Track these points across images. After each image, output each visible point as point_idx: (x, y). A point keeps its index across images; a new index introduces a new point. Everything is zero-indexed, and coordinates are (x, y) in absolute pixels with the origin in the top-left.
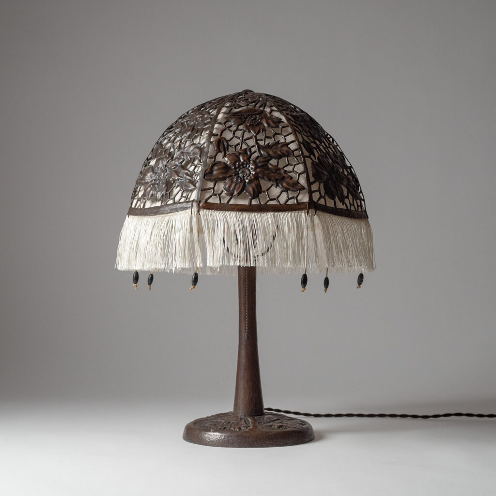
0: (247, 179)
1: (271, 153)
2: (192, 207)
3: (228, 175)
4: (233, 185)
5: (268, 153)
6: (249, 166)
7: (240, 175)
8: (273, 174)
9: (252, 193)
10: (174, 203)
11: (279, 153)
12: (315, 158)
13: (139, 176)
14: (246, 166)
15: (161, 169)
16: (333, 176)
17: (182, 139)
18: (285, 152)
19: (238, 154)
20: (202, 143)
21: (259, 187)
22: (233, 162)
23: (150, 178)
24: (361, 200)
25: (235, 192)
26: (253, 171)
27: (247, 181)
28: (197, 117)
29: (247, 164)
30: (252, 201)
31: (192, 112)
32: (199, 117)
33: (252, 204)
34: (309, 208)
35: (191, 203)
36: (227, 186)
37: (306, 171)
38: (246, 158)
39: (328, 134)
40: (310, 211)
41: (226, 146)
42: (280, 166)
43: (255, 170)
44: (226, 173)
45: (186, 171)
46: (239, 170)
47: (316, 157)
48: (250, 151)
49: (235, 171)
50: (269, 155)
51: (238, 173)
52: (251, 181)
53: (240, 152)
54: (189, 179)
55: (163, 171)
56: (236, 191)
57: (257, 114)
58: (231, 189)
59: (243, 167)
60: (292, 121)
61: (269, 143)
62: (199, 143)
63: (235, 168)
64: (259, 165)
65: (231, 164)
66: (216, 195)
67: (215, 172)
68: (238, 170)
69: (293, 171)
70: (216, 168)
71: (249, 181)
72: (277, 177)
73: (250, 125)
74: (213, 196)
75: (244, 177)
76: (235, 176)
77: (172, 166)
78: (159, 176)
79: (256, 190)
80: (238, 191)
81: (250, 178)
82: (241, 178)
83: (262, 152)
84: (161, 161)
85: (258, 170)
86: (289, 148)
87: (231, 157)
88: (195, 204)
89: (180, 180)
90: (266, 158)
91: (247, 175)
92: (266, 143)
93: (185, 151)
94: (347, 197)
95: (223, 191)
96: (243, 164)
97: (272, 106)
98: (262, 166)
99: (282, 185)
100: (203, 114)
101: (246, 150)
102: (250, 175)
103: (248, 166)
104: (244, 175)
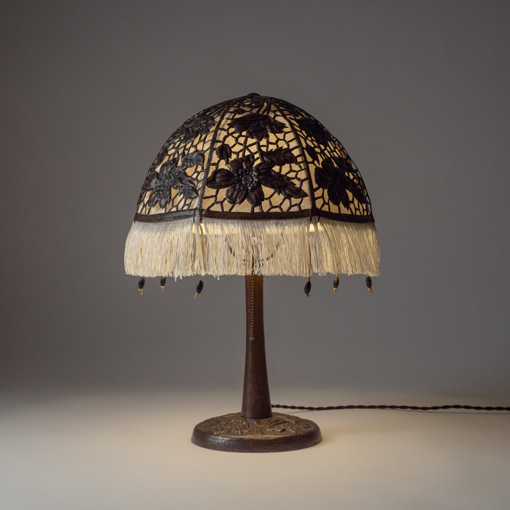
0: (250, 186)
1: (274, 159)
2: (194, 215)
3: (231, 182)
4: (235, 193)
5: (271, 160)
6: (252, 173)
7: (243, 182)
8: (276, 181)
9: (254, 201)
10: (177, 211)
11: (282, 159)
12: (319, 164)
13: (145, 182)
14: (249, 173)
15: (166, 176)
16: (338, 181)
17: (186, 145)
18: (288, 158)
19: (241, 161)
20: (205, 149)
21: (261, 194)
22: (236, 169)
23: (155, 185)
24: (366, 203)
25: (238, 200)
26: (256, 178)
27: (250, 188)
28: (202, 122)
29: (250, 171)
30: (255, 208)
31: (197, 117)
32: (204, 123)
33: (255, 212)
34: (312, 216)
35: (193, 211)
36: (229, 194)
37: (309, 178)
38: (248, 165)
39: (334, 137)
40: (313, 218)
41: (229, 153)
42: (283, 173)
43: (257, 177)
44: (229, 180)
45: (190, 179)
46: (242, 177)
47: (321, 162)
48: (253, 157)
49: (238, 179)
51: (241, 181)
52: (253, 189)
53: (242, 158)
54: (192, 187)
55: (167, 178)
57: (261, 120)
58: (234, 197)
59: (246, 174)
60: (296, 126)
61: (272, 149)
62: (202, 150)
63: (238, 175)
64: (262, 172)
65: (234, 172)
66: (218, 203)
67: (217, 180)
68: (241, 177)
69: (296, 177)
70: (218, 175)
71: (252, 188)
72: (280, 184)
73: (253, 131)
74: (215, 204)
75: (246, 184)
76: (238, 183)
77: (175, 173)
78: (164, 183)
79: (259, 197)
80: (241, 199)
81: (253, 185)
82: (244, 186)
83: (265, 159)
84: (165, 168)
85: (261, 177)
86: (292, 154)
87: (234, 164)
88: (197, 213)
89: (183, 188)
90: (269, 164)
91: (250, 182)
92: (269, 150)
93: (189, 157)
94: (353, 202)
95: (225, 199)
96: (246, 171)
97: (276, 111)
98: (265, 173)
99: (285, 192)
100: (207, 120)
101: (248, 156)
102: (252, 182)
103: (250, 173)
104: (247, 182)
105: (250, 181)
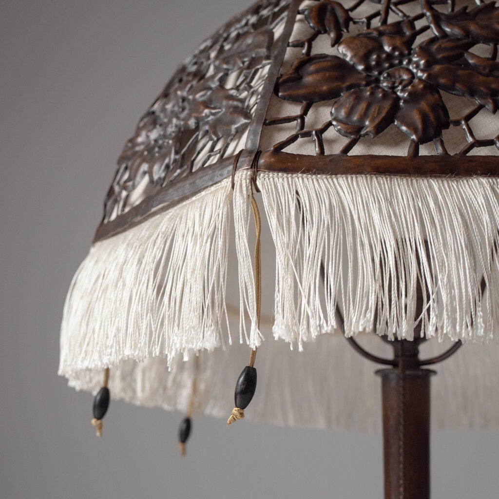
0: (403, 91)
1: (473, 28)
2: (235, 169)
3: (347, 84)
4: (362, 106)
6: (410, 62)
7: (383, 84)
8: (481, 78)
9: (419, 125)
14: (401, 62)
19: (375, 34)
21: (440, 110)
22: (361, 53)
25: (368, 125)
26: (423, 71)
27: (404, 95)
29: (402, 55)
30: (421, 146)
33: (421, 154)
35: (232, 161)
36: (343, 111)
38: (398, 43)
41: (341, 20)
43: (427, 68)
44: (342, 78)
45: (230, 93)
46: (380, 73)
48: (412, 26)
49: (368, 76)
50: (467, 33)
51: (377, 80)
52: (414, 97)
53: (381, 29)
55: (176, 114)
56: (372, 121)
58: (356, 117)
59: (392, 66)
61: (466, 8)
63: (368, 68)
64: (440, 56)
65: (355, 60)
66: (308, 134)
67: (308, 79)
68: (376, 73)
70: (312, 68)
71: (410, 95)
72: (493, 86)
74: (300, 140)
75: (393, 87)
76: (367, 84)
77: (197, 95)
79: (432, 117)
80: (377, 121)
81: (413, 87)
82: (385, 91)
83: (448, 29)
85: (437, 68)
87: (356, 44)
91: (405, 83)
92: (457, 9)
95: (330, 124)
96: (390, 56)
98: (448, 60)
101: (398, 25)
102: (411, 82)
103: (405, 61)
104: (394, 83)
105: (403, 80)
